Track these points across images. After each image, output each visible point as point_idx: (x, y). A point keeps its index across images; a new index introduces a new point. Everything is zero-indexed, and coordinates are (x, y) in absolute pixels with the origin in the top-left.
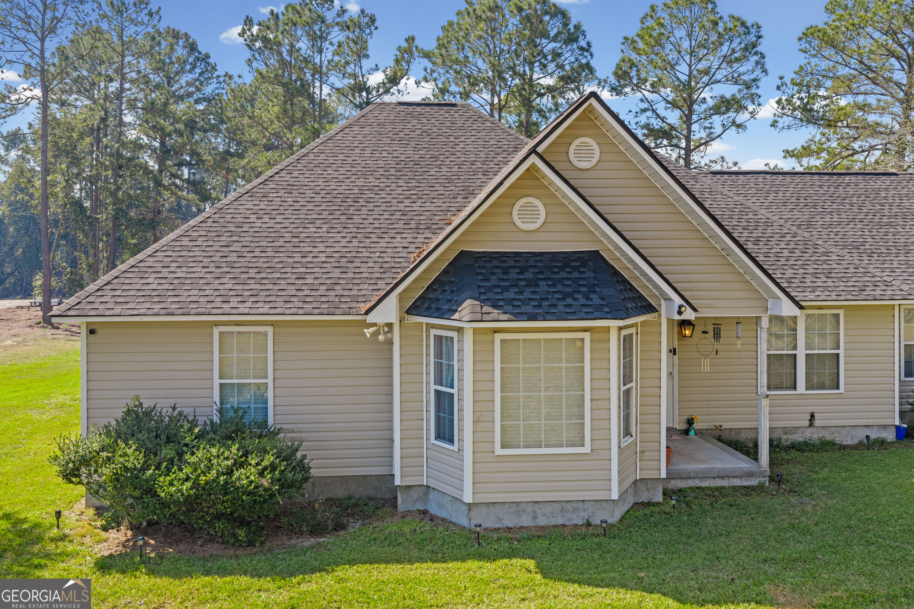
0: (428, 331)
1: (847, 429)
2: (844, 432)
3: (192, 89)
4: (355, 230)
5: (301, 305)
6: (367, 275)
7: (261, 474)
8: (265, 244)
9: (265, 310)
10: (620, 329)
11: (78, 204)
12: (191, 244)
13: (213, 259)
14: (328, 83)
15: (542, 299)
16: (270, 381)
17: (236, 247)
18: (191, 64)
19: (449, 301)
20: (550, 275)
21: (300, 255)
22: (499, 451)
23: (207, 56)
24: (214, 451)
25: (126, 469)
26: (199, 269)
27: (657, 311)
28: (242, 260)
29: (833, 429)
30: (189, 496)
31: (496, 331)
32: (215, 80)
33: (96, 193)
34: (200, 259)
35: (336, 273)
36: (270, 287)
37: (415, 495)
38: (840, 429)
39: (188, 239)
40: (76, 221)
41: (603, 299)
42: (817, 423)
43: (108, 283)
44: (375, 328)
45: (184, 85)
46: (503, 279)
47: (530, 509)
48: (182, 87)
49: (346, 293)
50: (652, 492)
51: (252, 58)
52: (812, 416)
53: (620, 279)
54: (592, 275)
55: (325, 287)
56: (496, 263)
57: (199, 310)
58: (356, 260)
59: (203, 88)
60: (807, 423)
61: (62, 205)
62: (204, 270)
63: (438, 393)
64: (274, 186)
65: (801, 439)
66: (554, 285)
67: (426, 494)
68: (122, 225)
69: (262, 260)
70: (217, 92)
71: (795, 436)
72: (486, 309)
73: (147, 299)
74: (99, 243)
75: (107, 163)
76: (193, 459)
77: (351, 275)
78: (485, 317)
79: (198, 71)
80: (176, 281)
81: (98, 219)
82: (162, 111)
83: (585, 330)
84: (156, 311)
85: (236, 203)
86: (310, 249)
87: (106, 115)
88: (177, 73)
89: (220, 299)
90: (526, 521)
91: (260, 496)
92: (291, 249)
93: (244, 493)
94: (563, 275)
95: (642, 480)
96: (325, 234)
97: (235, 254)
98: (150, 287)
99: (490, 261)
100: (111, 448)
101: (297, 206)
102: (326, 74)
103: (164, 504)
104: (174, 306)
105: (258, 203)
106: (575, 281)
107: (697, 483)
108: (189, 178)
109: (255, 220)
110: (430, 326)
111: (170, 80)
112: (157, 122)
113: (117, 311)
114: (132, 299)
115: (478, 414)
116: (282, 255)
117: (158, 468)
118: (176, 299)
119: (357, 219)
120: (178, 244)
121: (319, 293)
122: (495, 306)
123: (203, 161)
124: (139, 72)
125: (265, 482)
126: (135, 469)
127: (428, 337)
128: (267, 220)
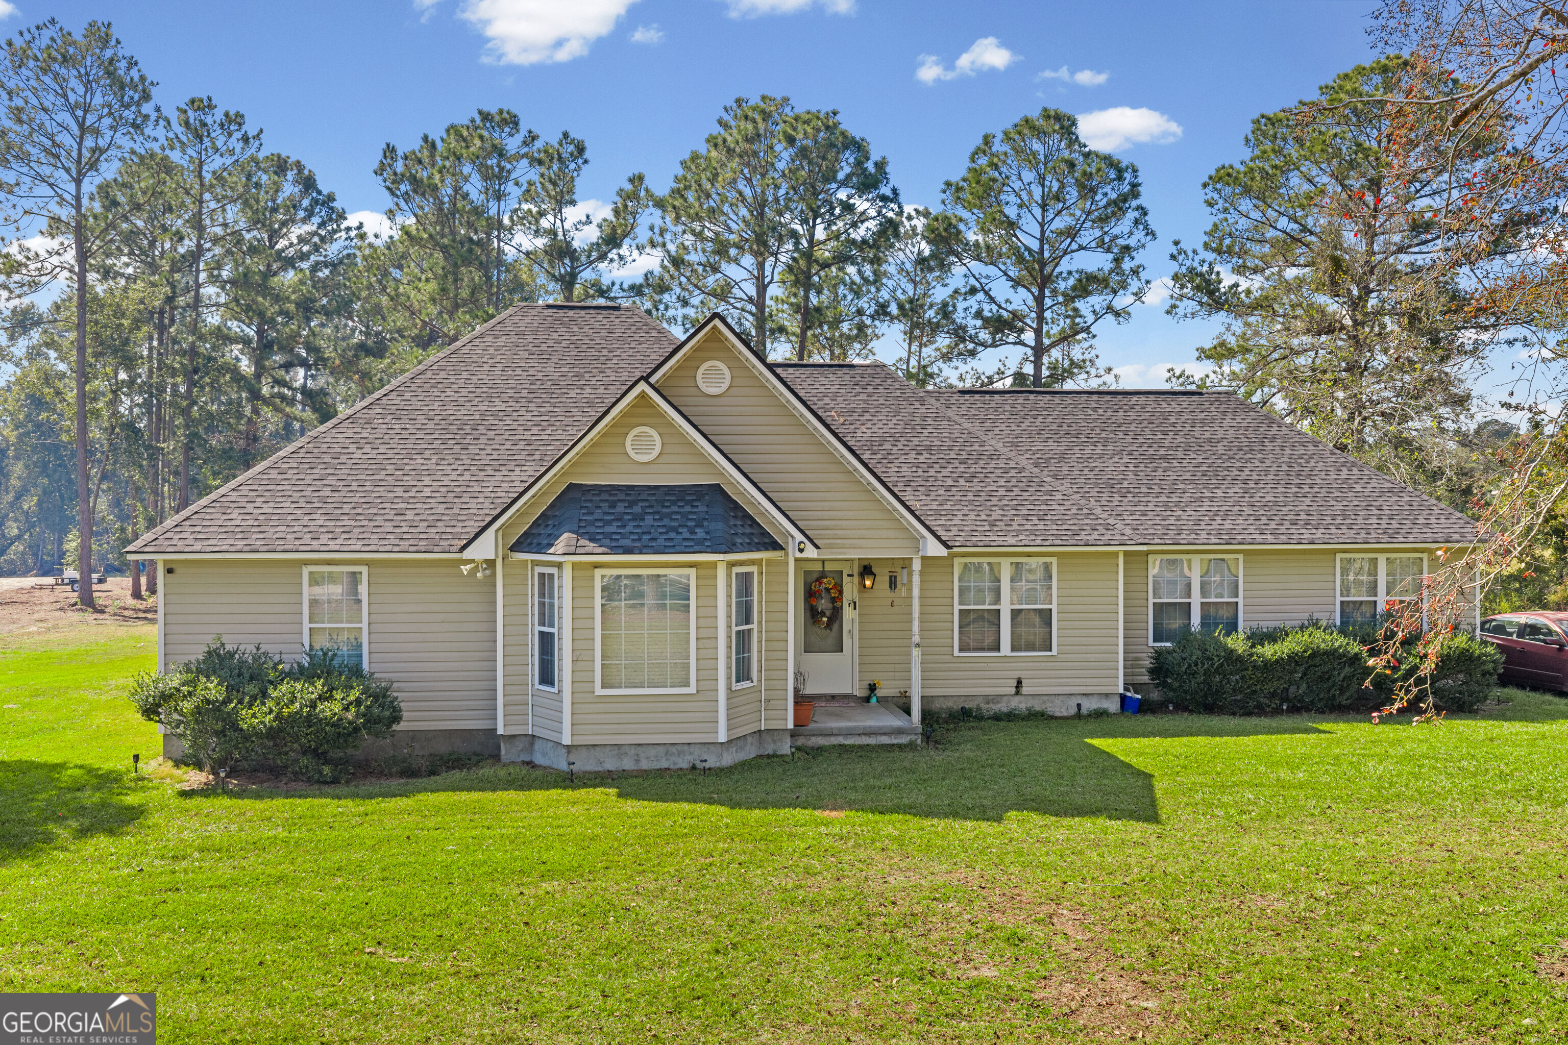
0: (532, 570)
1: (1061, 698)
2: (1058, 701)
3: (306, 248)
4: (469, 462)
5: (397, 542)
6: (474, 511)
7: (346, 709)
8: (363, 477)
9: (357, 548)
10: (731, 565)
11: (130, 426)
12: (280, 477)
13: (304, 494)
14: (513, 243)
15: (644, 533)
16: (364, 625)
17: (331, 480)
18: (306, 210)
19: (550, 535)
20: (659, 509)
21: (402, 489)
22: (599, 691)
23: (331, 198)
24: (298, 686)
25: (208, 702)
26: (288, 505)
27: (782, 548)
28: (336, 494)
29: (1045, 698)
30: (271, 728)
31: (597, 566)
32: (343, 234)
33: (159, 409)
34: (290, 493)
35: (441, 509)
36: (365, 523)
37: (520, 745)
38: (1052, 698)
39: (277, 471)
40: (130, 452)
41: (707, 533)
42: (1025, 690)
43: (187, 519)
44: (473, 565)
45: (295, 241)
46: (609, 513)
47: (633, 752)
48: (291, 245)
49: (449, 530)
50: (779, 744)
51: (395, 208)
52: (1019, 683)
53: (740, 514)
54: (705, 509)
55: (426, 524)
56: (605, 496)
57: (286, 547)
58: (465, 495)
59: (327, 246)
60: (1013, 690)
61: (106, 429)
62: (293, 505)
63: (541, 633)
64: (380, 411)
65: (1005, 710)
66: (661, 519)
67: (532, 744)
68: (198, 458)
69: (358, 495)
70: (345, 252)
71: (999, 706)
72: (583, 542)
73: (230, 535)
74: (163, 486)
75: (177, 366)
76: (275, 694)
77: (457, 511)
78: (579, 550)
79: (316, 220)
80: (262, 517)
81: (163, 449)
82: (259, 286)
83: (691, 565)
84: (239, 547)
85: (334, 431)
86: (415, 483)
87: (174, 292)
88: (284, 224)
89: (309, 536)
90: (628, 764)
91: (344, 728)
92: (393, 483)
93: (327, 724)
94: (674, 508)
95: (768, 731)
96: (434, 467)
97: (329, 488)
98: (233, 523)
99: (599, 495)
100: (193, 683)
101: (405, 434)
102: (510, 230)
103: (246, 737)
104: (259, 543)
105: (359, 430)
106: (684, 515)
107: (841, 740)
108: (304, 386)
109: (354, 450)
110: (535, 563)
111: (274, 235)
112: (253, 300)
113: (198, 547)
114: (214, 535)
115: (577, 653)
116: (381, 489)
117: (240, 702)
118: (261, 536)
119: (473, 449)
120: (265, 477)
121: (418, 530)
122: (591, 540)
123: (325, 360)
124: (225, 225)
125: (350, 716)
126: (217, 701)
127: (533, 576)
128: (369, 451)
